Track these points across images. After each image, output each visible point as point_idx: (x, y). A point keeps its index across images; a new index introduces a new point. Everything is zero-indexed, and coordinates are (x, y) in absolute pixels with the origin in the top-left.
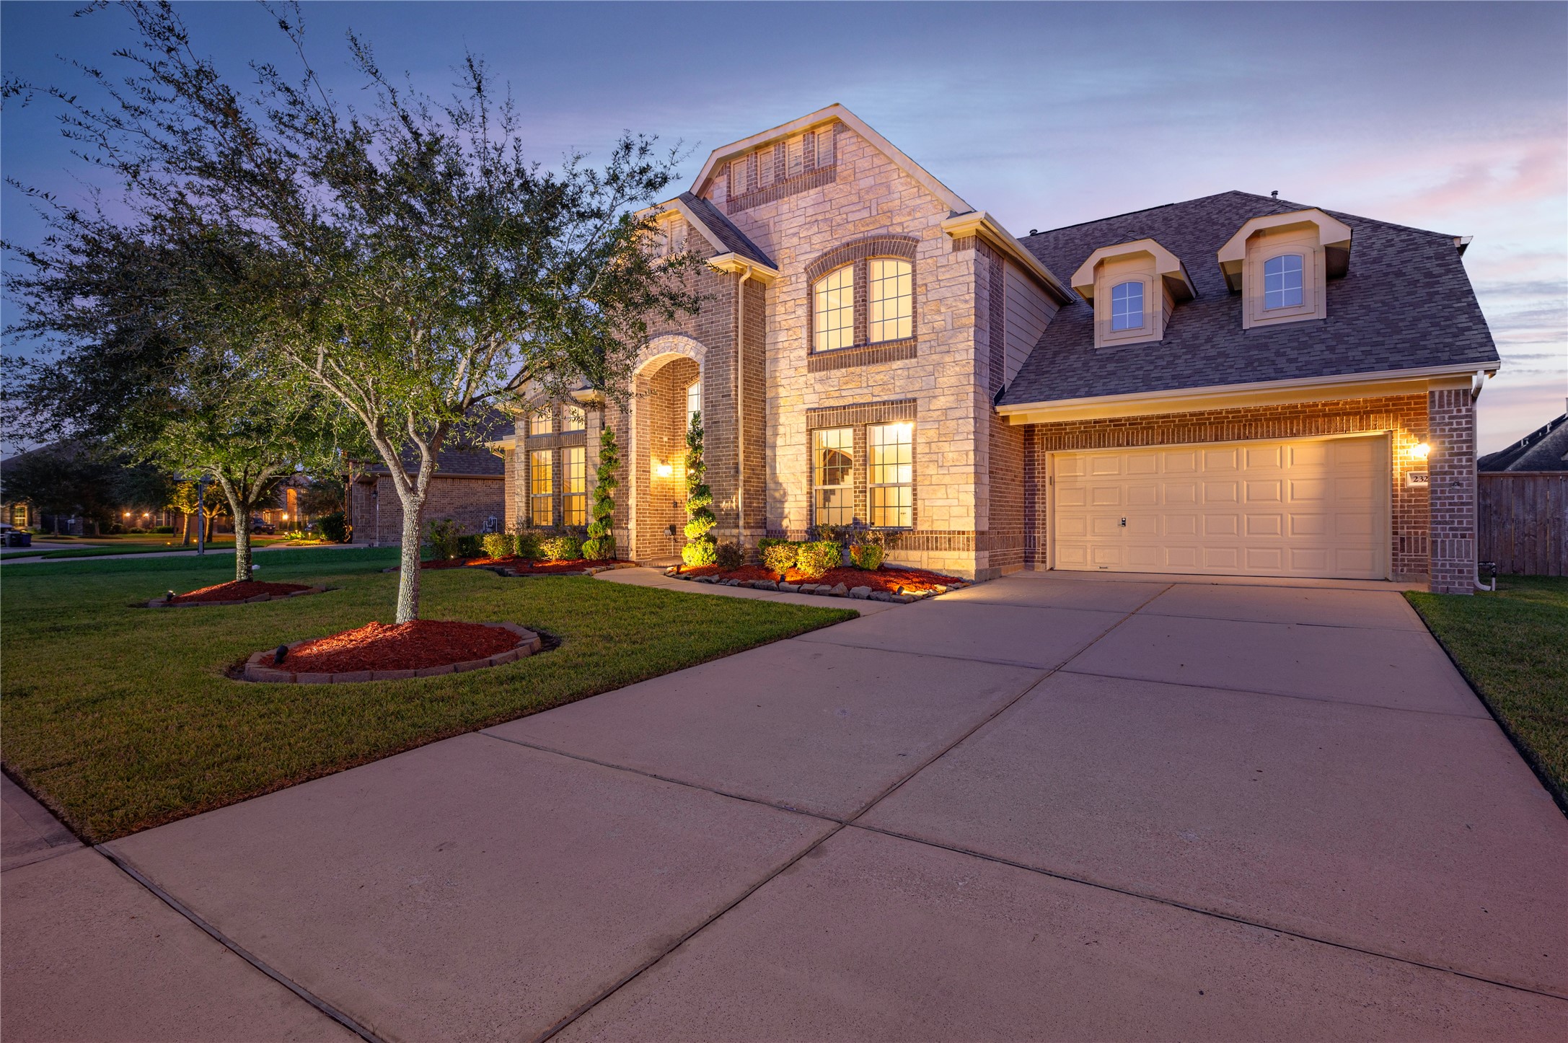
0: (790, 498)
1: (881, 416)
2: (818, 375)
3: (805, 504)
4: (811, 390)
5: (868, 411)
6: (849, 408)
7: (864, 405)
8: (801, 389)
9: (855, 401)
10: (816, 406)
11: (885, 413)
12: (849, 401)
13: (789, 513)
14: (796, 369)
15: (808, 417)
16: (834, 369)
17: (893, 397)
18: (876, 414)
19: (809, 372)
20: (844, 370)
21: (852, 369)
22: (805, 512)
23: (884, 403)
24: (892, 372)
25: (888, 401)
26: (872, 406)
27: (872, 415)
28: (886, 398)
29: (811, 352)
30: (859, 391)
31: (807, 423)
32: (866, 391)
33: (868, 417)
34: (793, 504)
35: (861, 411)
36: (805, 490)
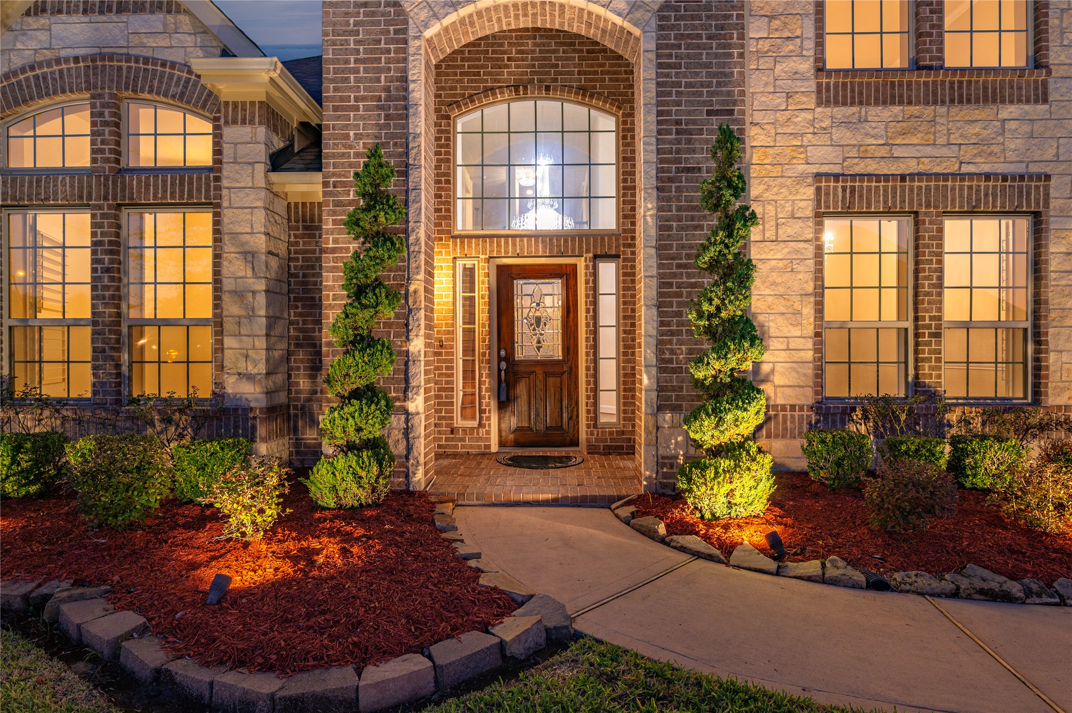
0: (774, 344)
1: (978, 201)
2: (839, 112)
3: (809, 355)
4: (825, 139)
5: (953, 189)
6: (912, 180)
7: (945, 176)
8: (802, 135)
9: (922, 168)
10: (837, 169)
11: (986, 195)
12: (912, 167)
13: (773, 371)
14: (789, 96)
15: (818, 189)
16: (877, 103)
17: (1002, 168)
18: (970, 195)
19: (819, 104)
20: (897, 109)
21: (914, 109)
22: (809, 370)
23: (988, 177)
24: (998, 124)
25: (996, 175)
26: (962, 180)
27: (961, 196)
28: (986, 168)
29: (820, 68)
30: (929, 151)
31: (819, 201)
32: (945, 152)
33: (953, 200)
34: (783, 356)
35: (937, 188)
36: (810, 330)
